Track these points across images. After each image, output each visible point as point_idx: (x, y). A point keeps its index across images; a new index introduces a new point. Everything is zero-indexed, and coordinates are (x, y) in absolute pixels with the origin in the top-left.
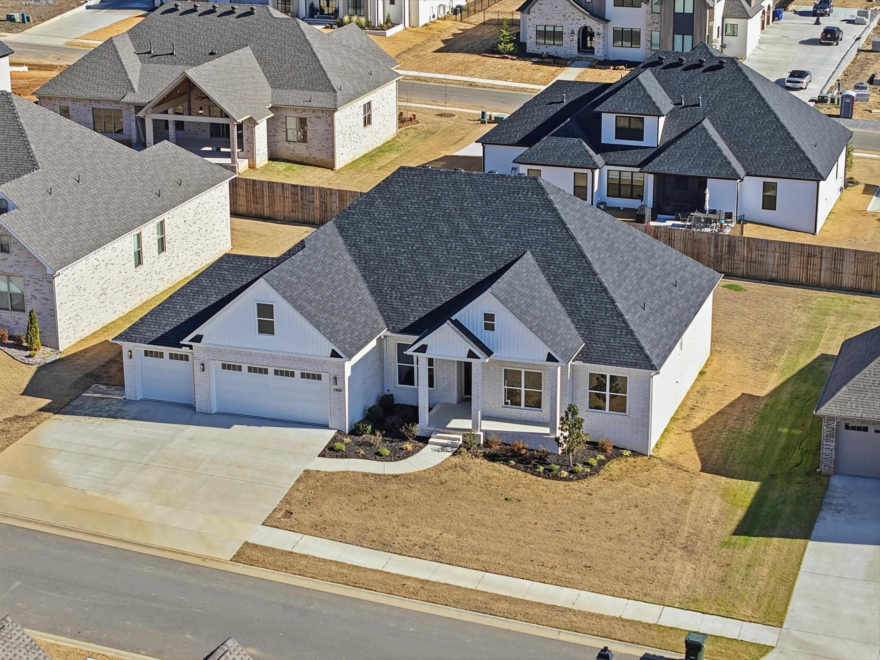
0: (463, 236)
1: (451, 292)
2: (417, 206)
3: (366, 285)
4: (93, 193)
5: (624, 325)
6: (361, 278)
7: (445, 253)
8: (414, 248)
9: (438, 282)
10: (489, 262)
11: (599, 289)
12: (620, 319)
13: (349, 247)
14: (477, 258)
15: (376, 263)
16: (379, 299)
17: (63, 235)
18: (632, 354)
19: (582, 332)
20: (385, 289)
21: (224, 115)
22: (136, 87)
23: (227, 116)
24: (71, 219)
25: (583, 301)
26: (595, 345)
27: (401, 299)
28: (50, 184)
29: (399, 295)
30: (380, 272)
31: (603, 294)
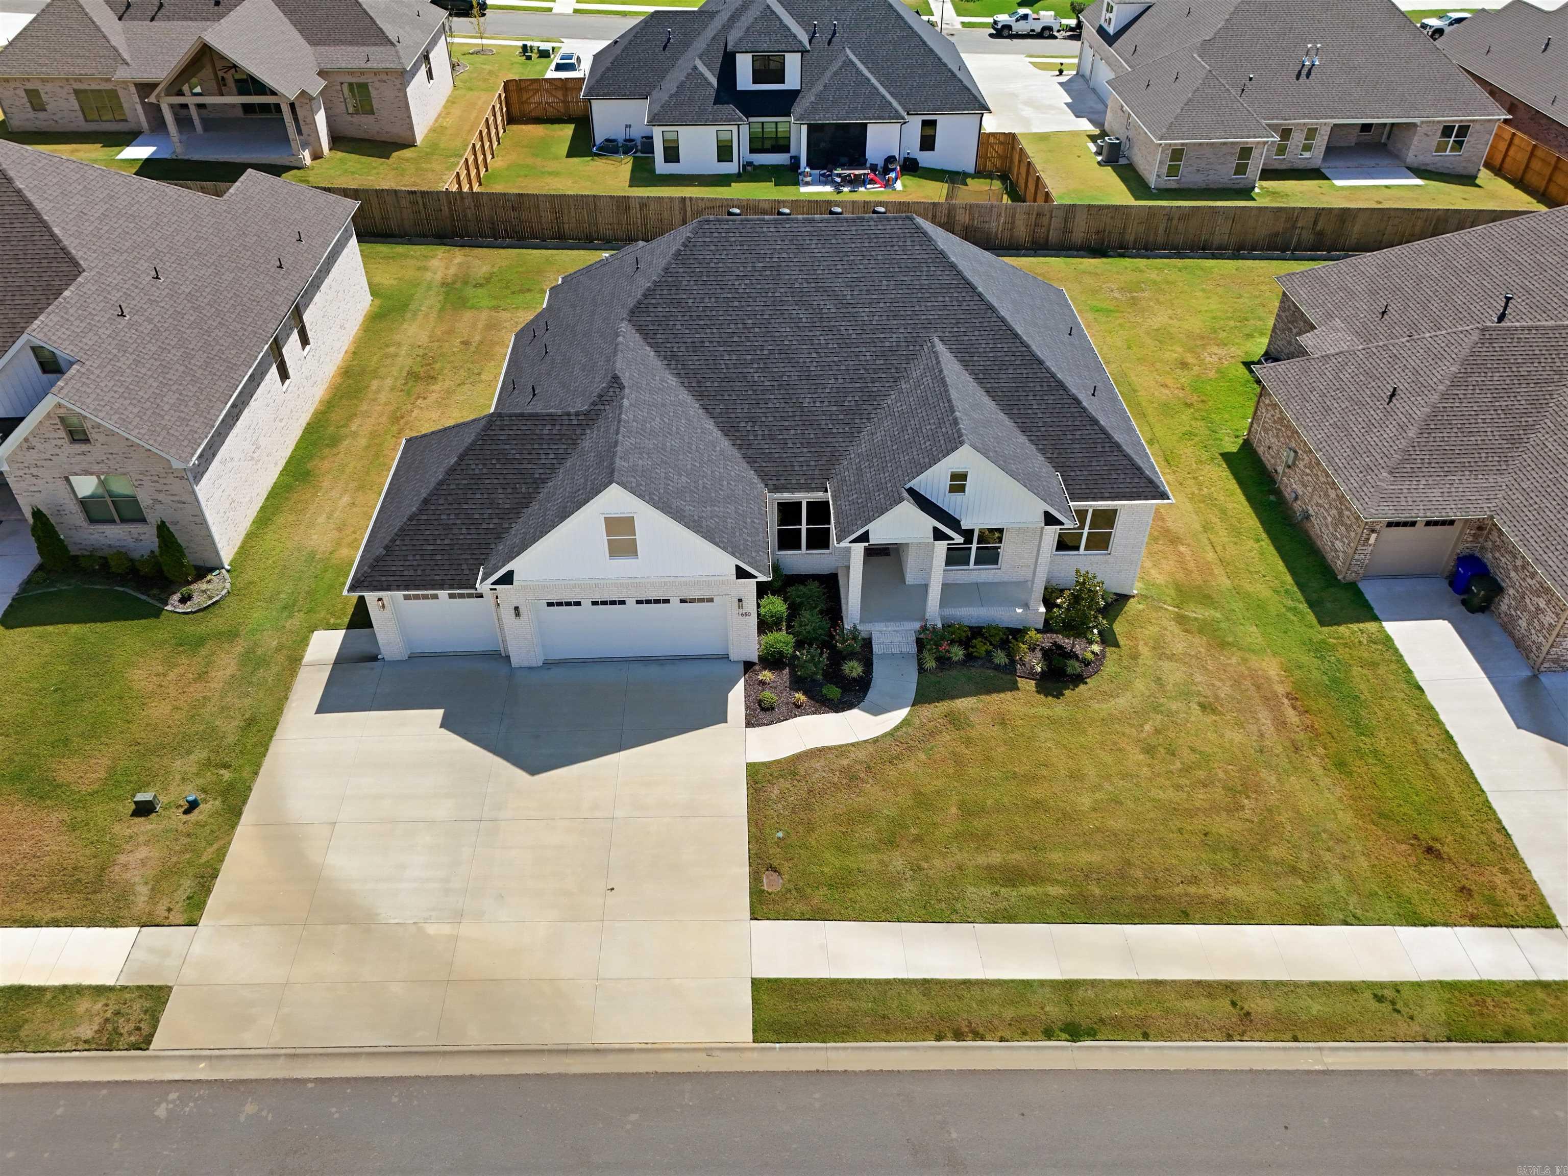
0: (832, 324)
1: (841, 417)
2: (747, 282)
3: (711, 422)
4: (187, 291)
5: (1103, 436)
6: (701, 411)
7: (814, 355)
8: (765, 352)
9: (818, 404)
10: (882, 362)
11: (1053, 384)
12: (1096, 427)
13: (666, 362)
14: (862, 358)
15: (716, 384)
16: (738, 442)
17: (174, 388)
18: (1128, 480)
19: (1049, 455)
20: (743, 424)
21: (268, 92)
22: (126, 56)
23: (273, 93)
24: (173, 351)
25: (1035, 407)
26: (1072, 474)
27: (772, 437)
28: (115, 296)
29: (766, 432)
30: (726, 397)
31: (1061, 392)
